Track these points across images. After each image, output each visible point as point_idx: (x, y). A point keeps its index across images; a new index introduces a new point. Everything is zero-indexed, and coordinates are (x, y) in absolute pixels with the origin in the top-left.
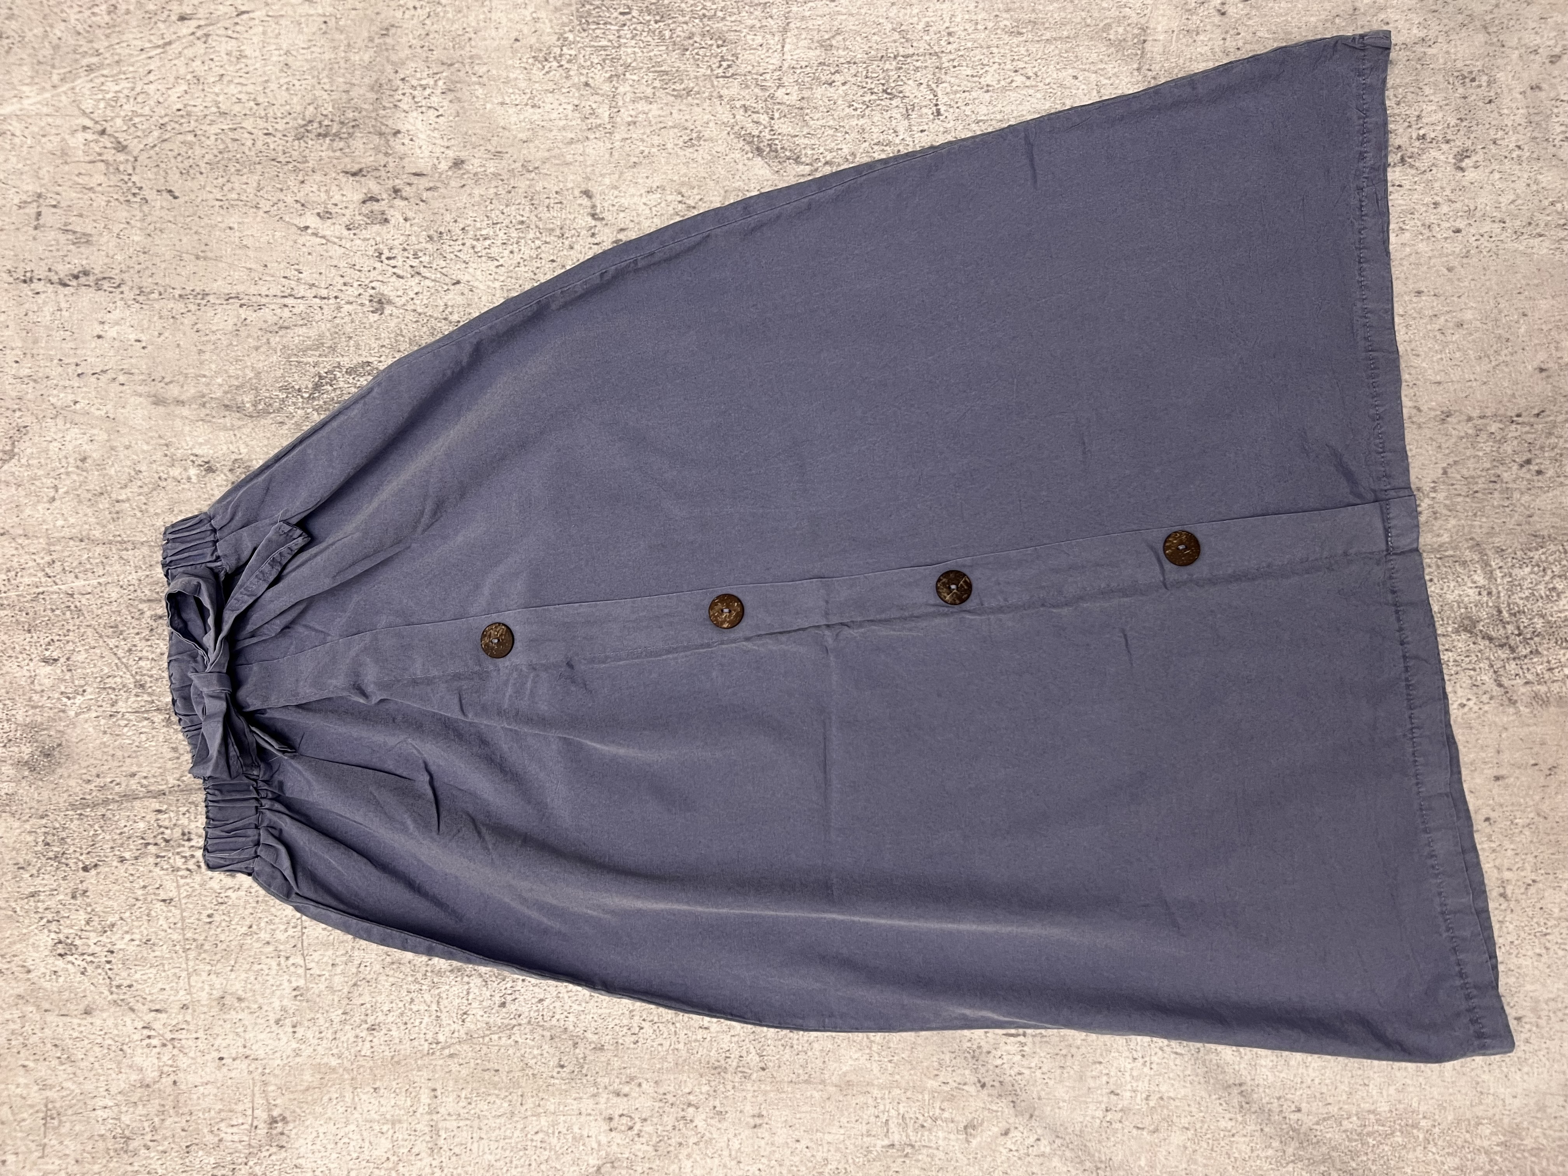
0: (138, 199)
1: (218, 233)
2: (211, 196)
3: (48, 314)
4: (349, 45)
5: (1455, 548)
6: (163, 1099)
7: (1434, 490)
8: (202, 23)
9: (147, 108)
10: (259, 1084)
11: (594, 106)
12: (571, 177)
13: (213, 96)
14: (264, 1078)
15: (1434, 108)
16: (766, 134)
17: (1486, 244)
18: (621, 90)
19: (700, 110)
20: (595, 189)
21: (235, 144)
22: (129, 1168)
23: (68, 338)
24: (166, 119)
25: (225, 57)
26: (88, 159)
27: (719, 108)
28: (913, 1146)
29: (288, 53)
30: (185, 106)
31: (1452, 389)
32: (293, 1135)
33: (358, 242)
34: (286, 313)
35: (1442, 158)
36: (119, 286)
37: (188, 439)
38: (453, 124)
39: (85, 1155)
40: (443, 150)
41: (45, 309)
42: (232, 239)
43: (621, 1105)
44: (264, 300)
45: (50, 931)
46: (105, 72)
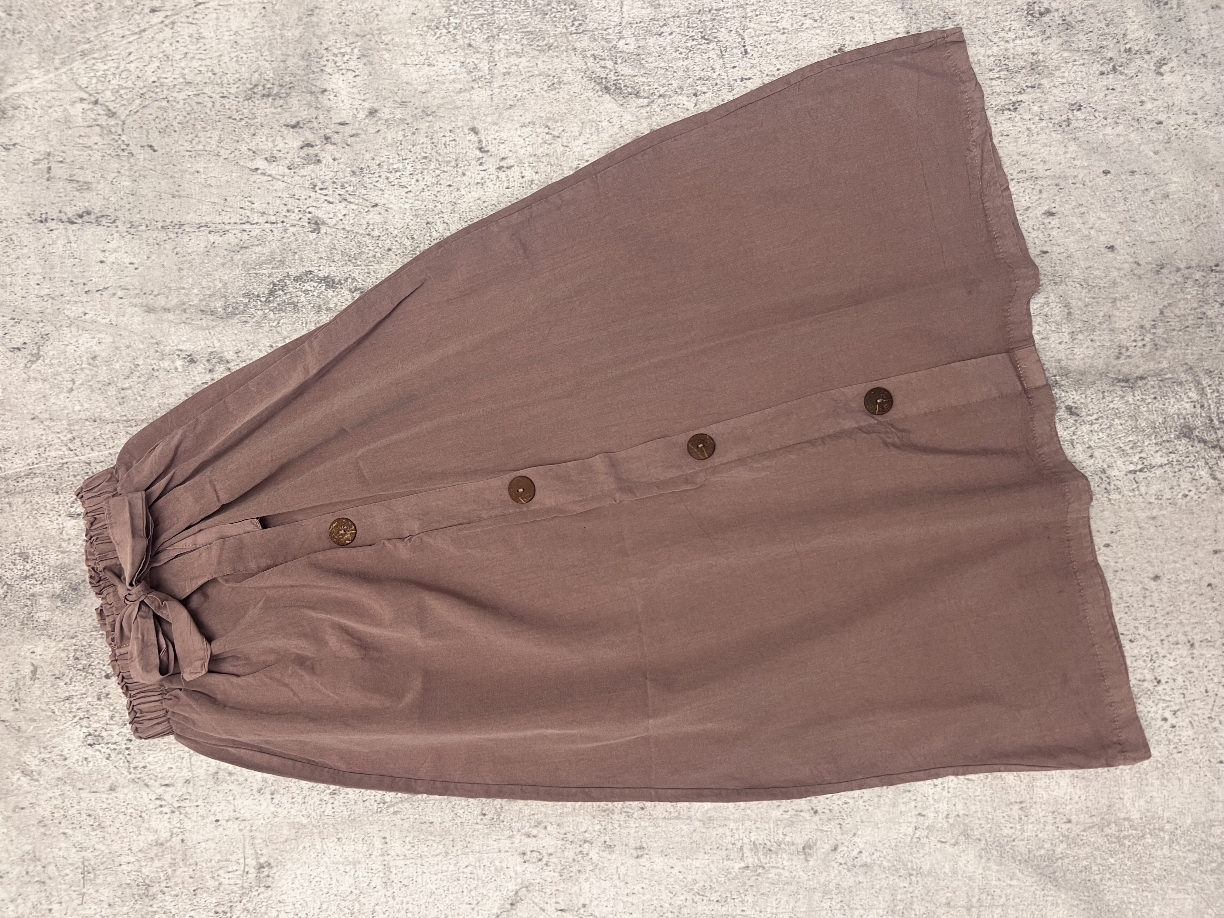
0: (126, 154)
1: (188, 176)
2: (182, 148)
3: (61, 246)
4: (283, 24)
5: (1173, 372)
6: (174, 854)
7: (1154, 327)
8: (169, 13)
9: (130, 83)
10: (248, 839)
11: (476, 62)
12: (461, 117)
13: (180, 70)
14: (252, 834)
15: (1136, 27)
16: (612, 76)
17: (1183, 132)
18: (497, 48)
19: (559, 60)
20: (480, 126)
21: (199, 106)
22: (150, 909)
23: (77, 264)
24: (145, 90)
25: (188, 39)
26: (86, 124)
27: (574, 58)
28: (763, 867)
29: (237, 33)
30: (159, 78)
31: (1163, 247)
32: (277, 877)
33: (297, 178)
34: (245, 236)
35: (1146, 66)
36: (114, 222)
37: (174, 338)
38: (367, 82)
39: (116, 899)
40: (360, 102)
41: (59, 242)
42: (199, 180)
43: (531, 844)
44: (228, 227)
45: (81, 726)
46: (95, 56)
